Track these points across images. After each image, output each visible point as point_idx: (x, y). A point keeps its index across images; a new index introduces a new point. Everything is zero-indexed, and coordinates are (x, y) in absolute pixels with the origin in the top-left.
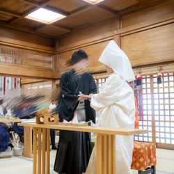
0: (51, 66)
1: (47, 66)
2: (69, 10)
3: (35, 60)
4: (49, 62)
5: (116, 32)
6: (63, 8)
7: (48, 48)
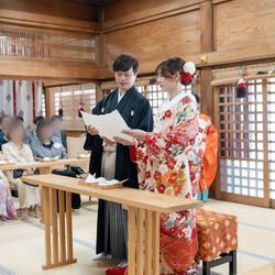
0: (93, 56)
1: (86, 56)
4: (89, 50)
7: (87, 24)
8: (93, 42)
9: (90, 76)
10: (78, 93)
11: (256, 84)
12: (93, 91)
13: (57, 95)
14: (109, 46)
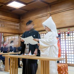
0: (18, 28)
1: (16, 28)
2: (27, 2)
3: (11, 25)
4: (17, 26)
5: (48, 12)
6: (24, 2)
7: (17, 20)
8: (18, 24)
9: (17, 33)
10: (13, 38)
11: (62, 34)
12: (18, 37)
13: (7, 38)
14: (22, 25)
